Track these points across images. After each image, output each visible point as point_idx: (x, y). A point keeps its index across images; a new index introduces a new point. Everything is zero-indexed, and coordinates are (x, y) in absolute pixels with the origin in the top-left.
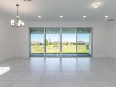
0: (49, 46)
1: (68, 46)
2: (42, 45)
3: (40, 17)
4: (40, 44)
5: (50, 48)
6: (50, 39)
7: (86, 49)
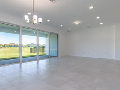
7: (30, 52)
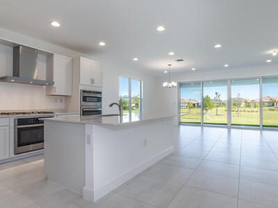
0: (214, 110)
1: (273, 110)
2: (199, 107)
3: (194, 69)
4: (194, 105)
5: (217, 115)
6: (216, 94)
